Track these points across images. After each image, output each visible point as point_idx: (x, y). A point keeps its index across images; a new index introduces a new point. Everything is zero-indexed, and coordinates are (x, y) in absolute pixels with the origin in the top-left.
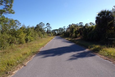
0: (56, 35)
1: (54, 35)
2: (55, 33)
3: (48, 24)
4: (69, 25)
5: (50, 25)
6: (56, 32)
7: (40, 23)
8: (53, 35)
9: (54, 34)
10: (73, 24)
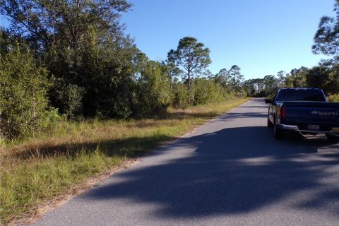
0: (254, 96)
1: (248, 96)
2: (253, 91)
3: (234, 67)
4: (292, 71)
5: (240, 71)
6: (256, 86)
7: (221, 71)
8: (246, 94)
9: (250, 91)
10: (302, 68)
